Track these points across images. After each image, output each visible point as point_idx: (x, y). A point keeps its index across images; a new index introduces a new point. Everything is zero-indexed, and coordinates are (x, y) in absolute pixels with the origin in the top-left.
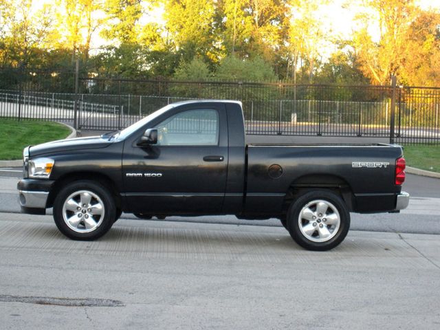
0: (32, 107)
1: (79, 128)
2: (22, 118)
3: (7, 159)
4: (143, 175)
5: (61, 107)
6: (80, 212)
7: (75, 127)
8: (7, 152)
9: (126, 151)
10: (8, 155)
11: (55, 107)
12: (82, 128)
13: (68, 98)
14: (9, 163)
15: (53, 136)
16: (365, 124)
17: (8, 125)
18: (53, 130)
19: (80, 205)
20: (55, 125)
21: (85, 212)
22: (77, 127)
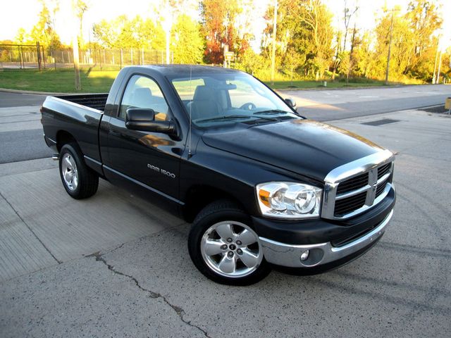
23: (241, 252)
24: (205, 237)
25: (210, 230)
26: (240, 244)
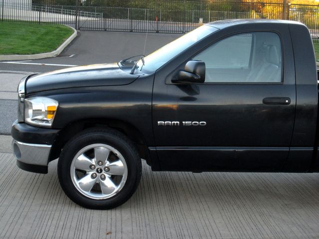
0: (50, 14)
1: (79, 29)
2: (41, 22)
3: (28, 54)
4: (181, 123)
5: (67, 14)
6: (95, 172)
7: (76, 29)
8: (30, 48)
9: (157, 90)
10: (30, 50)
11: (63, 13)
12: (81, 29)
13: (71, 8)
14: (30, 57)
15: (62, 35)
17: (32, 27)
18: (62, 31)
19: (93, 162)
20: (63, 27)
21: (101, 171)
22: (77, 28)
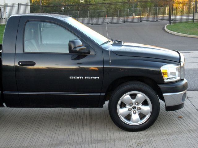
16: (159, 15)
23: (140, 108)
24: (118, 107)
25: (119, 102)
26: (138, 104)
